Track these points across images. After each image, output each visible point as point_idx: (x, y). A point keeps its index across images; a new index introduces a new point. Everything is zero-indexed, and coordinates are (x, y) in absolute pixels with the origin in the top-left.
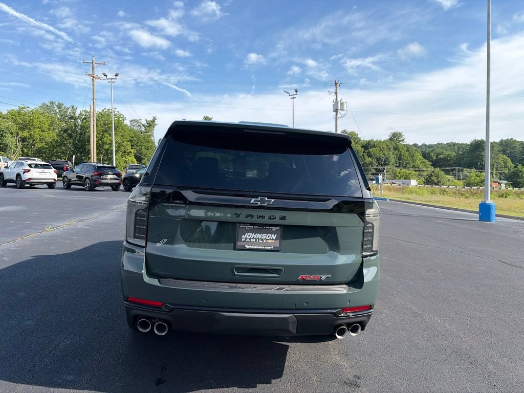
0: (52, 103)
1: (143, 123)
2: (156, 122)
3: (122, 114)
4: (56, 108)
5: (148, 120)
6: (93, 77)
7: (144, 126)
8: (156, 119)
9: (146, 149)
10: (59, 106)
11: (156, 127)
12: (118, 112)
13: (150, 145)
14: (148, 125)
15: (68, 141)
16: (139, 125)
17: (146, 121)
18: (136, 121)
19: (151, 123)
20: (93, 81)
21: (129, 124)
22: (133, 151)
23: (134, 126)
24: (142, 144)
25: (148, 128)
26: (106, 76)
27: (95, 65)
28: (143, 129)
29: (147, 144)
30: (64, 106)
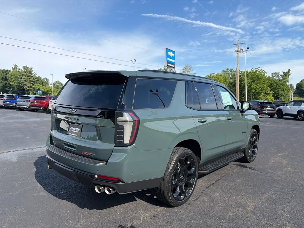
0: (227, 69)
1: (281, 74)
2: (290, 72)
3: (264, 70)
4: (229, 72)
5: (284, 72)
6: (238, 52)
7: (281, 76)
8: (290, 71)
9: (282, 90)
10: (231, 71)
11: (290, 76)
12: (261, 69)
13: (285, 88)
14: (284, 75)
15: (232, 89)
16: (278, 76)
17: (283, 72)
18: (276, 73)
19: (287, 74)
20: (238, 54)
21: (271, 76)
22: (272, 92)
23: (274, 77)
24: (279, 88)
25: (284, 77)
26: (242, 50)
27: (239, 45)
28: (281, 78)
29: (282, 88)
30: (233, 70)
